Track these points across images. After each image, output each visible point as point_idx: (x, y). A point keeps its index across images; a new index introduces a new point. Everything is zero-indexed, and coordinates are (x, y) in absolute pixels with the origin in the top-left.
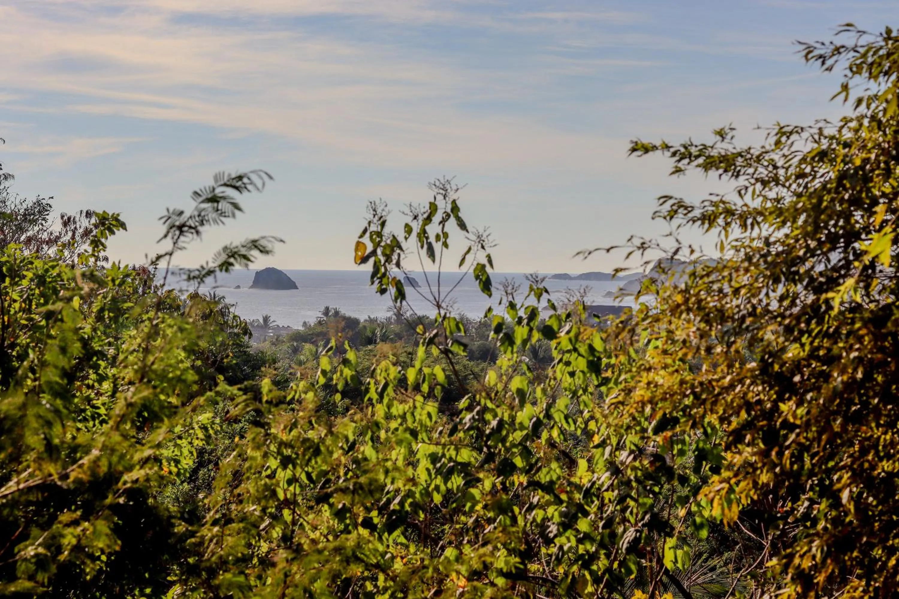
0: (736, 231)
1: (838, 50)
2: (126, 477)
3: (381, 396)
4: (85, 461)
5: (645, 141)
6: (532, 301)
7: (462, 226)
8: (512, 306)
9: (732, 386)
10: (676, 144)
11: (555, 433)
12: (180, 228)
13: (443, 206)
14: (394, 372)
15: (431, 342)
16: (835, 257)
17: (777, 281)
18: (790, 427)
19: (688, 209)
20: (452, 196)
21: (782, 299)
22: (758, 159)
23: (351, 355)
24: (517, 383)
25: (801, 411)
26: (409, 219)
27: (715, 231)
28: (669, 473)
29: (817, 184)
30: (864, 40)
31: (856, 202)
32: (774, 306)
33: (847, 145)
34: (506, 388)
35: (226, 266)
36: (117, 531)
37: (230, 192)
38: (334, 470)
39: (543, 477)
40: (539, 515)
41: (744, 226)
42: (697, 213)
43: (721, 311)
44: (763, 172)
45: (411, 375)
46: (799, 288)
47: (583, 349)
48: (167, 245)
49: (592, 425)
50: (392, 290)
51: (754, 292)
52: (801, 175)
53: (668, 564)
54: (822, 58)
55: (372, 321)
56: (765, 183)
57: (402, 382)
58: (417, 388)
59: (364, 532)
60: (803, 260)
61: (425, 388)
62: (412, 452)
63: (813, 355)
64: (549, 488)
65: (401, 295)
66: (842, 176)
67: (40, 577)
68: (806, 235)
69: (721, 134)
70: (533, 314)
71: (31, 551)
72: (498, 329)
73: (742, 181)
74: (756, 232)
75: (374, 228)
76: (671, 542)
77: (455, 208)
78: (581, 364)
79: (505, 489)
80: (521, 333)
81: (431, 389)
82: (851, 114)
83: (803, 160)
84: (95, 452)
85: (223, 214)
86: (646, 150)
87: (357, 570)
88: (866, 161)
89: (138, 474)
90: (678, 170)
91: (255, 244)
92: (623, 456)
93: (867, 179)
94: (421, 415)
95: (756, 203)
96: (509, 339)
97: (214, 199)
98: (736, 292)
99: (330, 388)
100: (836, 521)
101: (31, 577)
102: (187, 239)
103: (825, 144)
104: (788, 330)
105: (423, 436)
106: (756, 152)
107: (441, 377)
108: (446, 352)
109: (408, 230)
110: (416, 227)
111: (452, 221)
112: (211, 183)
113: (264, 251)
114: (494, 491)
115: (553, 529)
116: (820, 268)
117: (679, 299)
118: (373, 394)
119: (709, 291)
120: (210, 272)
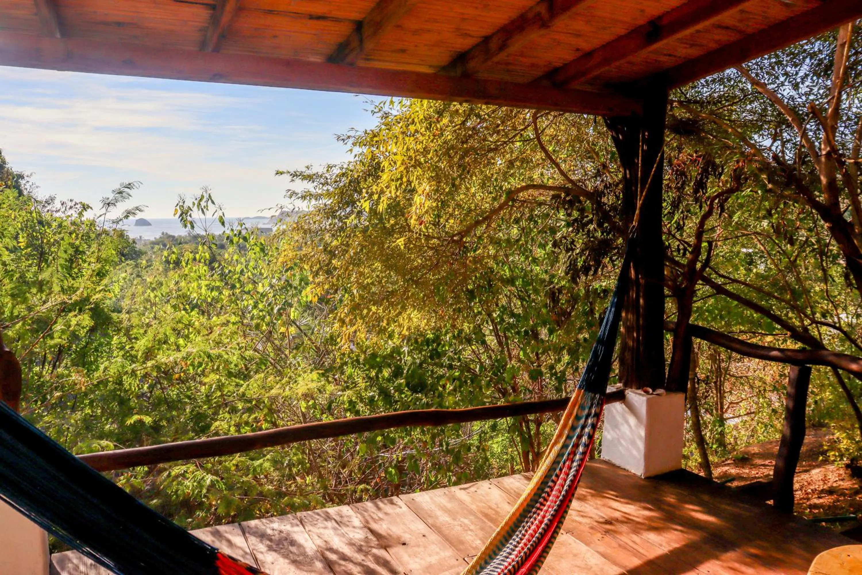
0: (313, 202)
1: (349, 137)
2: (94, 297)
3: (187, 264)
4: (78, 293)
5: (281, 170)
6: (239, 228)
7: (213, 202)
8: (232, 230)
9: (314, 256)
10: (292, 171)
11: (250, 274)
12: (108, 204)
13: (206, 196)
14: (191, 256)
15: (204, 244)
16: (348, 210)
17: (328, 218)
18: (335, 268)
19: (297, 194)
20: (209, 192)
21: (330, 225)
22: (321, 176)
23: (175, 250)
24: (235, 257)
25: (339, 263)
26: (194, 200)
27: (306, 201)
28: (291, 286)
29: (341, 184)
30: (358, 134)
31: (355, 190)
32: (328, 227)
33: (351, 171)
34: (232, 259)
35: (127, 217)
36: (92, 317)
37: (126, 190)
38: (171, 291)
39: (246, 289)
40: (246, 303)
41: (316, 199)
42: (300, 195)
43: (310, 230)
44: (322, 181)
45: (197, 256)
46: (336, 221)
47: (258, 244)
48: (104, 211)
49: (263, 271)
50: (189, 225)
51: (320, 222)
52: (336, 182)
53: (292, 318)
54: (343, 140)
55: (180, 236)
56: (323, 185)
57: (195, 259)
58: (200, 262)
59: (183, 312)
60: (337, 211)
61: (203, 260)
62: (199, 284)
63: (342, 244)
64: (248, 293)
65: (193, 227)
66: (350, 182)
67: (63, 337)
68: (339, 203)
69: (308, 167)
70: (240, 233)
71: (59, 328)
72: (228, 238)
73: (315, 184)
74: (321, 202)
75: (181, 204)
76: (293, 309)
77: (210, 196)
78: (258, 249)
79: (233, 295)
80: (235, 239)
81: (205, 261)
82: (352, 160)
83: (337, 176)
84: (81, 290)
85: (124, 198)
86: (282, 173)
87: (180, 326)
88: (359, 176)
89: (98, 296)
90: (293, 181)
91: (137, 208)
92: (274, 281)
93: (359, 183)
94: (202, 271)
95: (320, 192)
96: (232, 242)
97: (120, 193)
98: (315, 222)
99: (168, 262)
100: (352, 300)
101: (60, 338)
102: (111, 208)
103: (344, 171)
104: (333, 235)
105: (203, 278)
106: (320, 174)
107: (208, 256)
108: (210, 248)
109: (194, 204)
110: (196, 202)
111: (210, 201)
112: (119, 187)
113: (140, 211)
114: (230, 296)
115: (250, 308)
116: (343, 214)
117: (295, 226)
118: (184, 264)
119: (305, 223)
120: (121, 220)
